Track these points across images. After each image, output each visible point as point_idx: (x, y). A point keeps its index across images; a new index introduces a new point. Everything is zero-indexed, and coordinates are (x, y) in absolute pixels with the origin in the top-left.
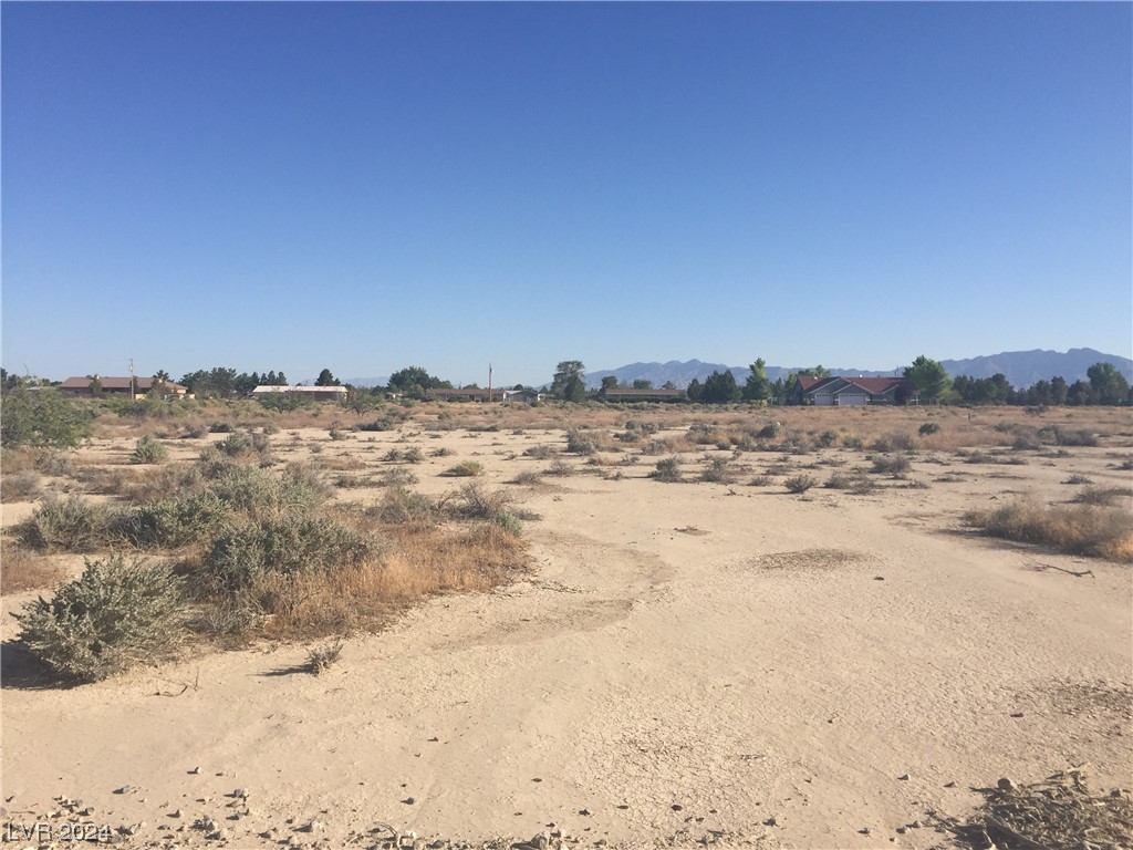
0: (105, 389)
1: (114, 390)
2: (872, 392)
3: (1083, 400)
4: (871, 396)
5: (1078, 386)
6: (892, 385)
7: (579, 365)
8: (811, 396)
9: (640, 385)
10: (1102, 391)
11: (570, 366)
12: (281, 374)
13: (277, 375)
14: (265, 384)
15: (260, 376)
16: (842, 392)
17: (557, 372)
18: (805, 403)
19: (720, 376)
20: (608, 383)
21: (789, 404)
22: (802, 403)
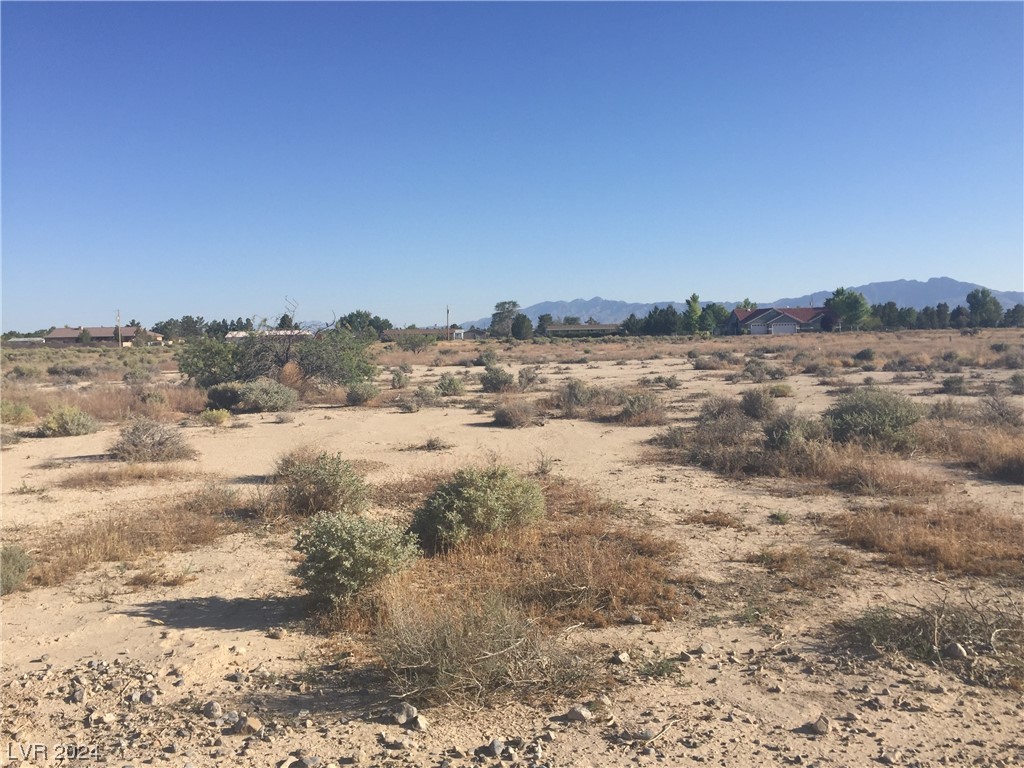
0: (93, 338)
1: (99, 339)
2: (802, 321)
3: (965, 323)
4: (801, 325)
5: (958, 311)
6: (818, 314)
7: (514, 304)
8: (747, 327)
9: (571, 321)
10: (981, 315)
11: (507, 306)
12: (248, 320)
13: (244, 321)
14: (234, 330)
15: (229, 323)
16: (776, 321)
17: (495, 312)
18: (743, 333)
19: (662, 311)
20: (544, 319)
21: (726, 334)
22: (740, 333)
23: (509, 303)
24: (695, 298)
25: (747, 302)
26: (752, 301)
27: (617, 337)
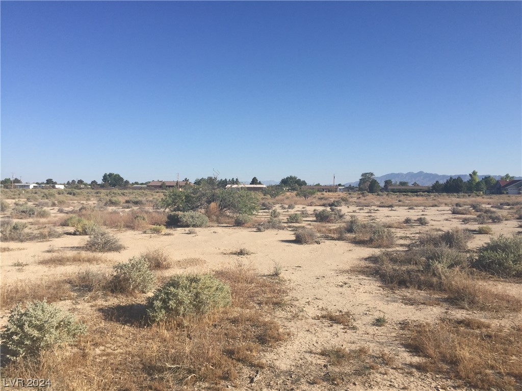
0: (167, 186)
7: (372, 174)
9: (402, 184)
11: (368, 175)
13: (235, 180)
14: (230, 184)
15: (228, 180)
17: (361, 178)
18: (503, 193)
19: (454, 180)
20: (388, 183)
21: (493, 193)
22: (501, 193)
23: (369, 173)
24: (474, 173)
25: (507, 176)
26: (511, 175)
27: (426, 193)
